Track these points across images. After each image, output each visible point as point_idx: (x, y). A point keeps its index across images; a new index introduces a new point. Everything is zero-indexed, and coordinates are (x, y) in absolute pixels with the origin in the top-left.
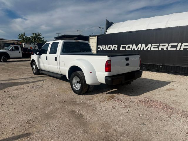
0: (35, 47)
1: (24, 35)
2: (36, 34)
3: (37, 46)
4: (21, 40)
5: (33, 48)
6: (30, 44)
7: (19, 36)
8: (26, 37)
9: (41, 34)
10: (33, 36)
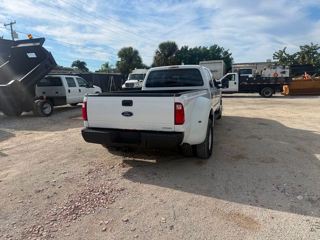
0: (284, 72)
1: (284, 51)
2: (307, 46)
6: (274, 68)
7: (274, 54)
8: (288, 55)
9: (318, 46)
10: (300, 51)
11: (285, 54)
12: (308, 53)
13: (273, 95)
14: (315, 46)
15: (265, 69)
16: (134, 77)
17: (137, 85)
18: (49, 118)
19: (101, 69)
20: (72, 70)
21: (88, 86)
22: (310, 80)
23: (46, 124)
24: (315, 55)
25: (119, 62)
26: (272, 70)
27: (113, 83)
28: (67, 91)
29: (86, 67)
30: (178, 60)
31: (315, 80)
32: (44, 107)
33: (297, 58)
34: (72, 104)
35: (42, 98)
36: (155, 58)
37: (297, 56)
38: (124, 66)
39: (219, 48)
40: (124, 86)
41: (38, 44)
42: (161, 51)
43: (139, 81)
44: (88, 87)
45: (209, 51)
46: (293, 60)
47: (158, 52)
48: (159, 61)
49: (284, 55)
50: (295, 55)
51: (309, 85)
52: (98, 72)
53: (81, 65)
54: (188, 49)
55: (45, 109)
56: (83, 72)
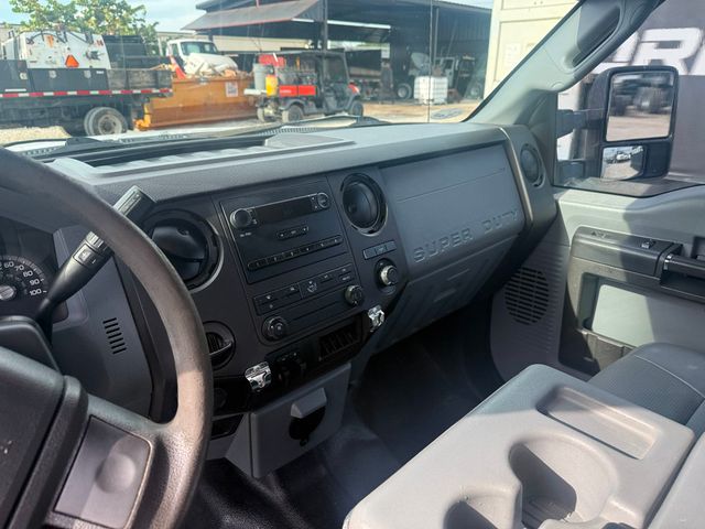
3: (102, 50)
4: (27, 18)
5: (84, 64)
6: (64, 40)
15: (31, 40)
26: (55, 44)
31: (208, 81)
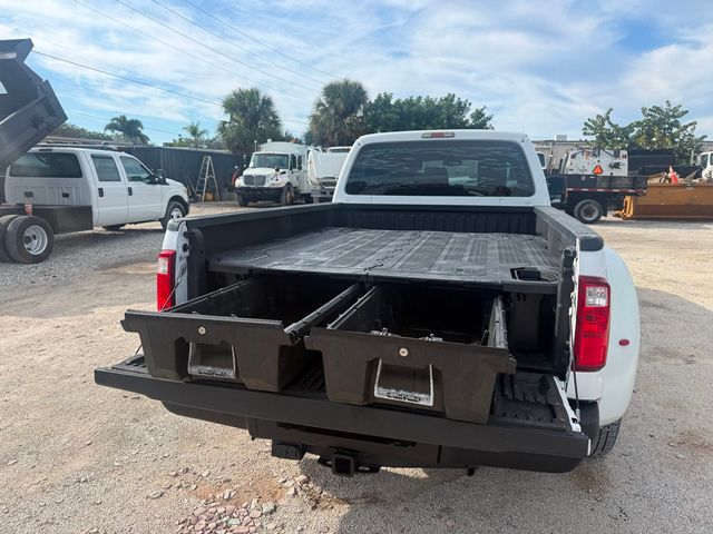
0: (617, 166)
1: (608, 118)
2: (657, 109)
3: (625, 161)
5: (607, 172)
7: (586, 124)
8: (615, 126)
9: (681, 110)
10: (642, 118)
11: (610, 123)
12: (659, 123)
13: (603, 218)
14: (675, 110)
15: (573, 156)
16: (265, 161)
17: (274, 182)
18: (40, 267)
19: (177, 138)
20: (109, 138)
21: (152, 181)
22: (684, 186)
23: (28, 288)
24: (675, 130)
25: (225, 123)
26: (590, 158)
27: (210, 173)
28: (95, 194)
29: (143, 132)
30: (369, 126)
31: (694, 185)
32: (26, 234)
33: (634, 133)
34: (109, 228)
35: (20, 209)
36: (315, 119)
37: (636, 129)
38: (239, 134)
39: (460, 103)
40: (240, 182)
41: (12, 56)
42: (328, 102)
43: (277, 170)
44: (153, 183)
45: (439, 107)
46: (628, 138)
47: (320, 104)
48: (323, 125)
49: (607, 126)
50: (631, 128)
51: (680, 198)
52: (171, 145)
53: (129, 127)
54: (392, 102)
55: (28, 240)
56: (135, 144)
